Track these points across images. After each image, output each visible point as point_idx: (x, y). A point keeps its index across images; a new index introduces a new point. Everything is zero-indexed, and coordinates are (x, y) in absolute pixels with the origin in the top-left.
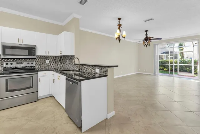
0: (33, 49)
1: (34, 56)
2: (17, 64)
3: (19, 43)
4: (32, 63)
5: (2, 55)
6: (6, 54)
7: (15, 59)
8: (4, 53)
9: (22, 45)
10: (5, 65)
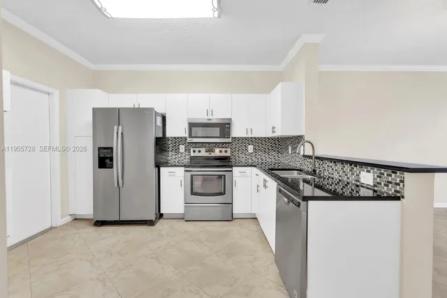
0: (227, 126)
1: (228, 137)
2: (206, 152)
3: (209, 118)
4: (226, 152)
5: (188, 138)
6: (193, 135)
7: (204, 144)
8: (191, 135)
9: (211, 120)
10: (192, 154)
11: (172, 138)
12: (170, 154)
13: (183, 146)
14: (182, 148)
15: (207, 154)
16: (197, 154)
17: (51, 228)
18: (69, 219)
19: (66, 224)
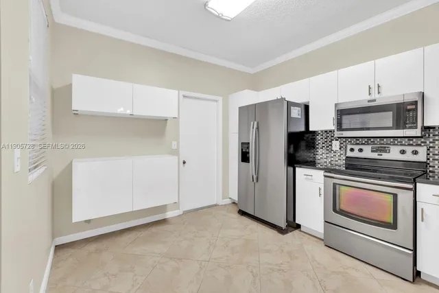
0: (409, 107)
1: (410, 128)
2: (372, 151)
3: (373, 97)
4: (415, 153)
5: (336, 131)
6: (343, 127)
7: (372, 140)
8: (340, 126)
9: (375, 100)
10: (350, 154)
11: (322, 131)
12: (320, 151)
13: (338, 143)
14: (336, 145)
15: (375, 155)
16: (356, 154)
17: (216, 205)
18: (228, 201)
19: (225, 205)
